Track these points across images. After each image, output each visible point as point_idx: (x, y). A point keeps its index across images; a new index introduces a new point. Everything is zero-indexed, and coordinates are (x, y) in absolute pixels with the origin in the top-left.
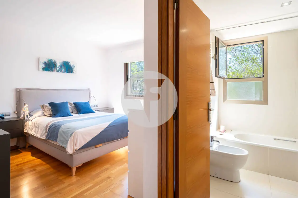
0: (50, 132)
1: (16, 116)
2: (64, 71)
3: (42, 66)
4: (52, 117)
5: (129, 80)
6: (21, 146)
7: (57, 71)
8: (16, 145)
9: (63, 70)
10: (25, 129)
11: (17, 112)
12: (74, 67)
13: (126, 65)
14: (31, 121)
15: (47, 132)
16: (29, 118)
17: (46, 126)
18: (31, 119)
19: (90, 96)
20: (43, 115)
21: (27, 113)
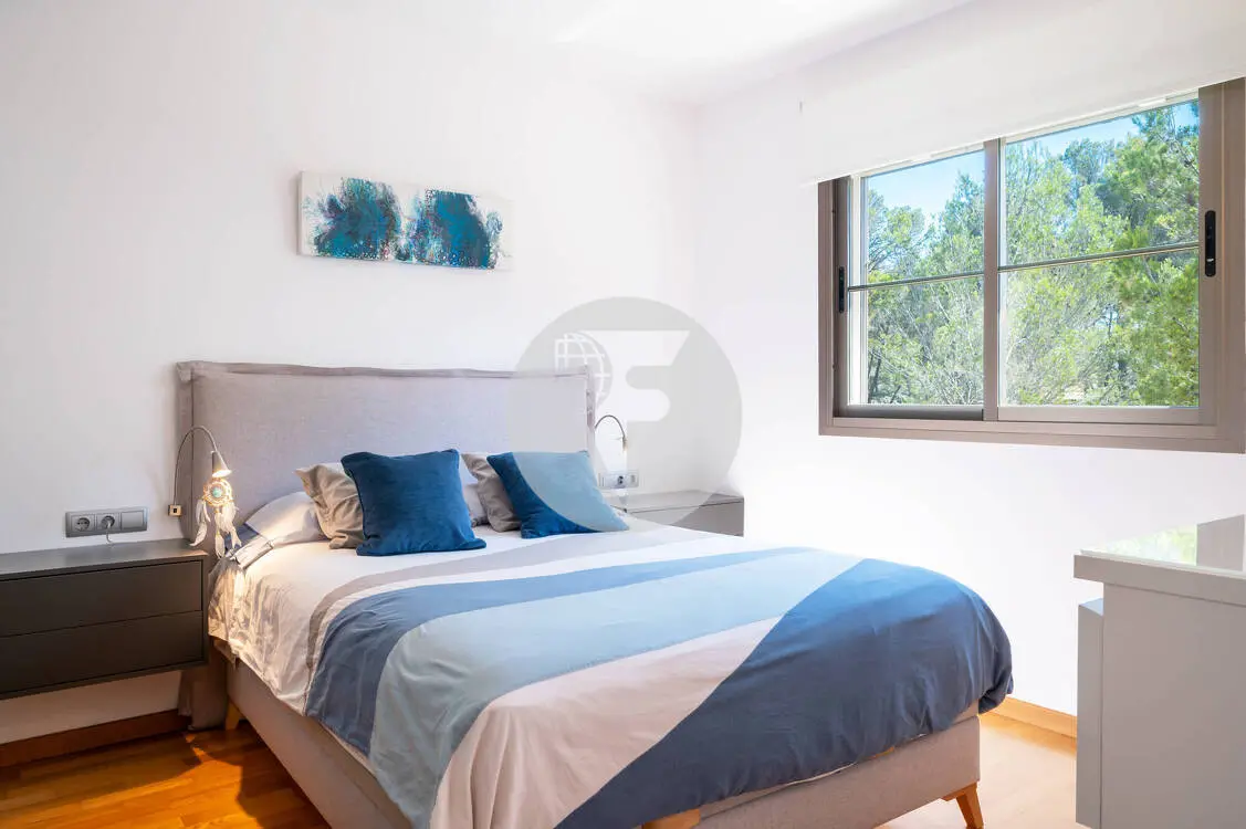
0: (331, 671)
1: (175, 532)
2: (441, 255)
3: (316, 223)
4: (360, 553)
5: (855, 300)
6: (199, 721)
7: (403, 256)
8: (174, 712)
9: (434, 246)
10: (217, 618)
11: (179, 508)
12: (500, 227)
13: (835, 196)
14: (246, 568)
15: (316, 666)
16: (238, 547)
17: (312, 622)
18: (245, 555)
19: (590, 417)
20: (314, 531)
21: (226, 517)
